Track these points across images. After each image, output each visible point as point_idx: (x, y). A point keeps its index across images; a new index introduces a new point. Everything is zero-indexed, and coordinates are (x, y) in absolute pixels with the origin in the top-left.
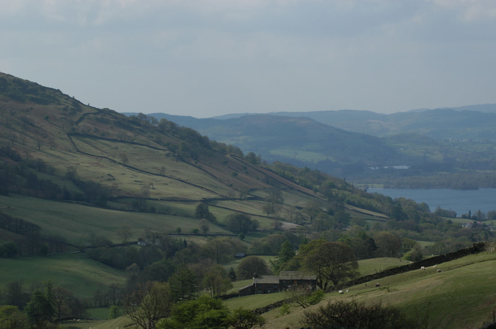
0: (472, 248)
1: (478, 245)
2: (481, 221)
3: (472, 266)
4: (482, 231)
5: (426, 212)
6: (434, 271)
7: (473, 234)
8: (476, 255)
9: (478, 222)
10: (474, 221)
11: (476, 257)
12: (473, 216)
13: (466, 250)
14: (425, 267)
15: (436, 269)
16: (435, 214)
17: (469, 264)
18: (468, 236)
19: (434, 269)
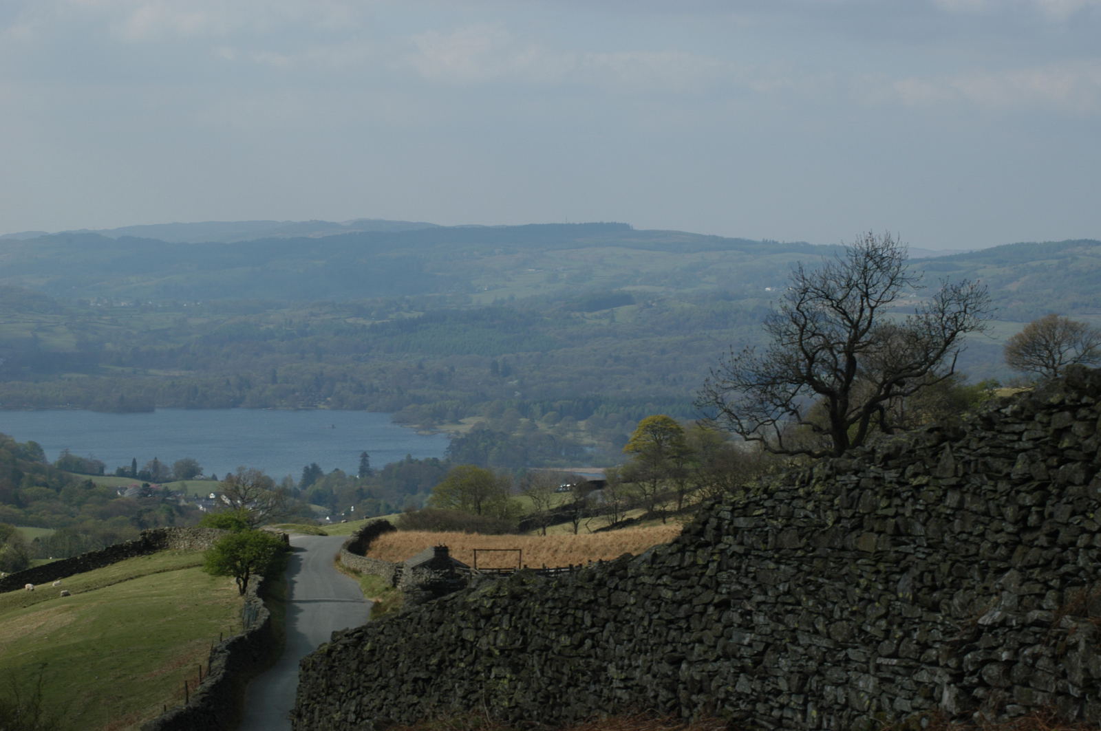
0: (140, 542)
1: (153, 535)
2: (158, 482)
3: (138, 582)
4: (162, 505)
5: (38, 462)
6: (54, 594)
7: (141, 511)
8: (147, 557)
9: (152, 485)
10: (145, 482)
11: (148, 562)
12: (141, 471)
13: (127, 547)
14: (35, 583)
15: (58, 589)
16: (57, 467)
17: (132, 578)
18: (131, 516)
19: (54, 588)
